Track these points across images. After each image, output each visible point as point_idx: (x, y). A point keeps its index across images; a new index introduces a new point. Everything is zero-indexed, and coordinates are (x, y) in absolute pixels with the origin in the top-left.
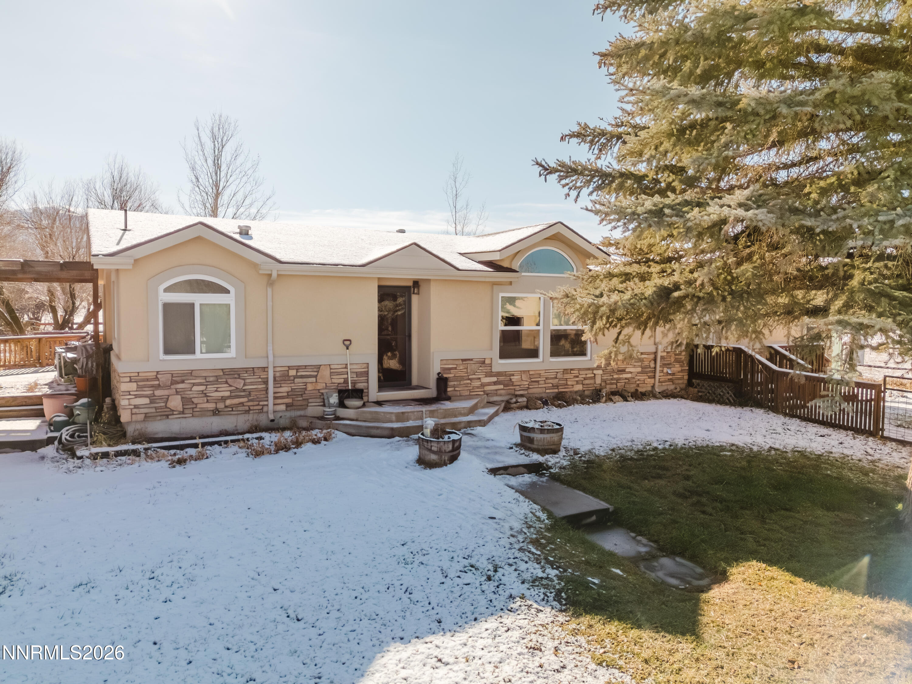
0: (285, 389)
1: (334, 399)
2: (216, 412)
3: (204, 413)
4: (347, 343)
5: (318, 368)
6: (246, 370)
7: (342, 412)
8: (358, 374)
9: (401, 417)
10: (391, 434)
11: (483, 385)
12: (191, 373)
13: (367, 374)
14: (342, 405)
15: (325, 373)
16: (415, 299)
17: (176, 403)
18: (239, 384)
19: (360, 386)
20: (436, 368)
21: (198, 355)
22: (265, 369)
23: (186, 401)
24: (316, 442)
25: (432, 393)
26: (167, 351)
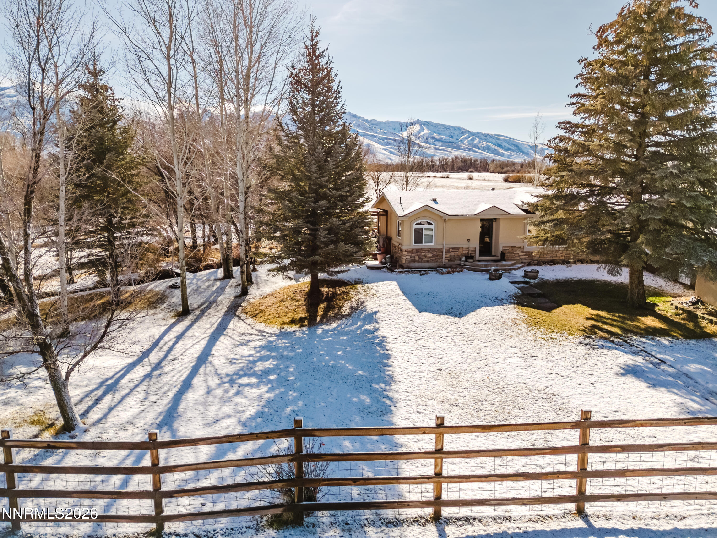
0: (448, 255)
1: (464, 259)
2: (428, 261)
3: (424, 261)
4: (469, 240)
5: (459, 248)
6: (437, 249)
7: (467, 263)
8: (472, 251)
9: (486, 266)
10: (482, 271)
11: (520, 256)
12: (421, 250)
13: (475, 251)
14: (466, 261)
15: (461, 250)
16: (494, 224)
17: (417, 258)
18: (435, 253)
19: (473, 255)
20: (501, 249)
21: (423, 244)
22: (442, 249)
23: (420, 258)
24: (458, 272)
25: (499, 258)
26: (415, 243)
